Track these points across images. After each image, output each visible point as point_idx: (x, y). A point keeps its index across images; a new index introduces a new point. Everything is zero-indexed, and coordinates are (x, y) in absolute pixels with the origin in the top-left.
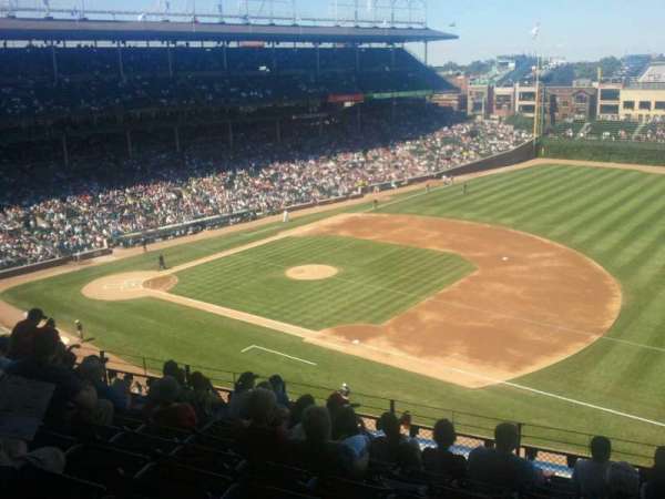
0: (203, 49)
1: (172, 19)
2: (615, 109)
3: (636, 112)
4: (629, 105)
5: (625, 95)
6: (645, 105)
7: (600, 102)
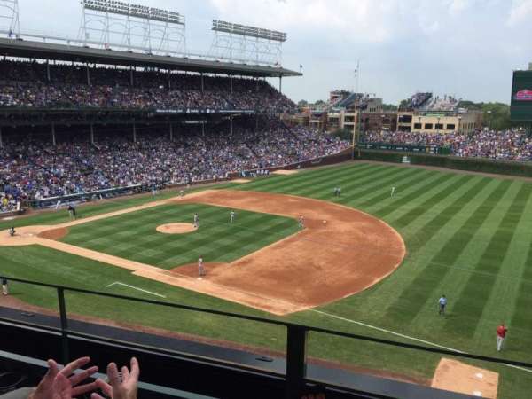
0: (117, 70)
1: (91, 46)
2: (408, 129)
3: (423, 131)
4: (418, 126)
5: (415, 120)
6: (429, 126)
7: (399, 124)
